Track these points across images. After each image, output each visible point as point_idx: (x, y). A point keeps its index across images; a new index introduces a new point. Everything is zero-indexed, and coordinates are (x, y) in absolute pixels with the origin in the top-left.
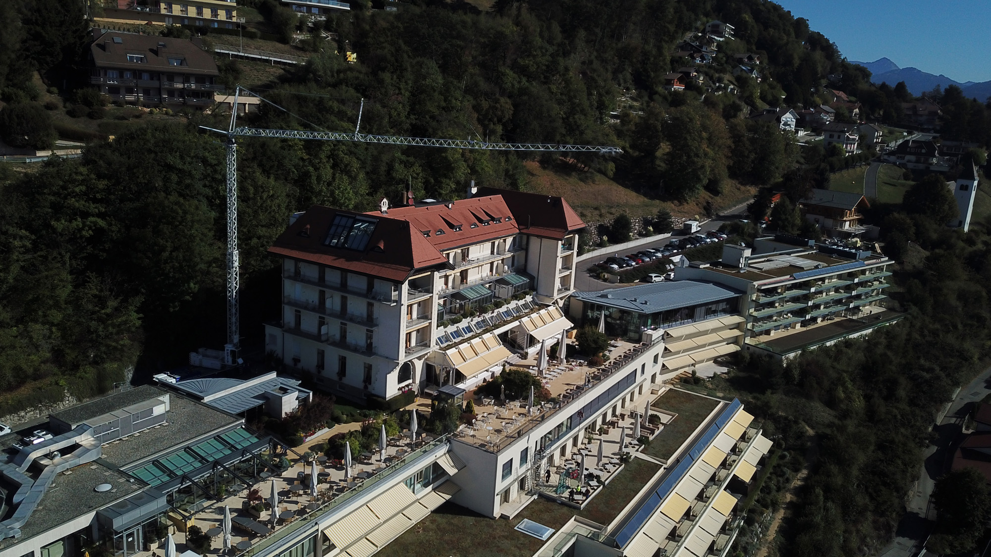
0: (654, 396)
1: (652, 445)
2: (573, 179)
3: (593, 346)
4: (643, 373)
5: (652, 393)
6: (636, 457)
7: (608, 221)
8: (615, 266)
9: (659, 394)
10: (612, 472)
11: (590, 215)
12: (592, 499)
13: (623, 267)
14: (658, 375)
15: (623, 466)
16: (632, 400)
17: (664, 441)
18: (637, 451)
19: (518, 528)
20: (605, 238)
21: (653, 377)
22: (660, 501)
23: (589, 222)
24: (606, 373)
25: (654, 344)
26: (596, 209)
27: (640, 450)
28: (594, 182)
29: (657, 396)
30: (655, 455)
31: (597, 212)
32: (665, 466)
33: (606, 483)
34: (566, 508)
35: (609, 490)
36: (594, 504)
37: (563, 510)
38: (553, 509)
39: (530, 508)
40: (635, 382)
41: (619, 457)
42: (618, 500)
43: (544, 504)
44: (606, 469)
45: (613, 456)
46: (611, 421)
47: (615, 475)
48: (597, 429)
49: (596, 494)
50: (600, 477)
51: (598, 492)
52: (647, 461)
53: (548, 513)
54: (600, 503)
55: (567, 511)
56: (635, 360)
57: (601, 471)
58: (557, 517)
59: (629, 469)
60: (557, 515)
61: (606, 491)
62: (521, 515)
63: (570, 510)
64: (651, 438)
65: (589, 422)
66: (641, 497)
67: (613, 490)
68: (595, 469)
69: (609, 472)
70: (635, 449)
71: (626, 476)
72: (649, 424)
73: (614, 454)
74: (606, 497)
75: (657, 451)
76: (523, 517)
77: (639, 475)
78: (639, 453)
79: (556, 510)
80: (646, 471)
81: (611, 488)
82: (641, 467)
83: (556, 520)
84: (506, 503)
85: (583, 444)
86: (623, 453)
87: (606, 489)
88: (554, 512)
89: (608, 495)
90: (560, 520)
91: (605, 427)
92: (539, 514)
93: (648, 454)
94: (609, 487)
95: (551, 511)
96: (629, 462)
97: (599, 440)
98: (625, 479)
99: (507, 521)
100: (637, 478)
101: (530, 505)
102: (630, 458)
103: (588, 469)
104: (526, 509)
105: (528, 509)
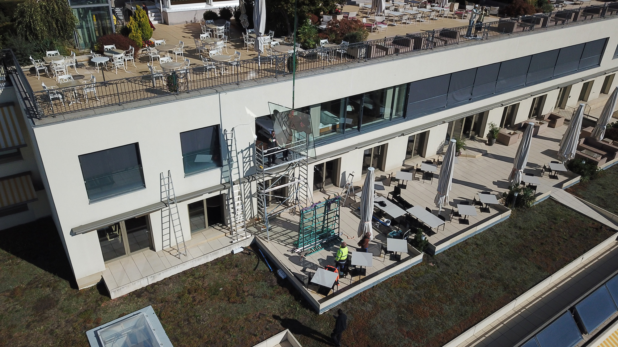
1: (601, 181)
6: (551, 198)
15: (509, 213)
18: (559, 186)
19: (96, 333)
24: (529, 24)
27: (565, 185)
30: (601, 203)
33: (440, 250)
34: (286, 297)
35: (437, 271)
36: (369, 302)
37: (271, 304)
38: (250, 292)
39: (197, 275)
40: (599, 65)
41: (507, 191)
42: (446, 307)
43: (241, 271)
44: (457, 214)
45: (495, 188)
46: (524, 123)
47: (476, 232)
48: (487, 131)
49: (395, 272)
50: (430, 232)
51: (404, 268)
52: (575, 213)
53: (223, 304)
54: (389, 305)
55: (279, 309)
56: (608, 18)
57: (440, 217)
58: (234, 322)
59: (520, 223)
60: (242, 314)
61: (426, 272)
62: (155, 291)
63: (289, 308)
64: (603, 165)
65: (465, 113)
66: (524, 308)
67: (451, 271)
68: (427, 209)
69: (464, 221)
70: (556, 182)
71: (503, 240)
72: (606, 139)
73: (499, 184)
74: (416, 289)
75: (609, 195)
76: (150, 300)
77: (542, 244)
78: (562, 191)
79: (254, 298)
80: (566, 238)
81: (447, 265)
82: (555, 223)
83: (222, 333)
84: (147, 251)
85: (441, 154)
86: (518, 185)
87: (431, 264)
88: (243, 302)
89: (425, 283)
90: (235, 334)
91: (506, 131)
92: (199, 302)
93: (583, 198)
94: (441, 261)
95: (238, 298)
96: (528, 207)
97: (479, 151)
98: (498, 246)
99: (100, 302)
100: (532, 250)
101: (205, 268)
102: (533, 198)
103: (411, 206)
104: (184, 278)
105: (188, 277)
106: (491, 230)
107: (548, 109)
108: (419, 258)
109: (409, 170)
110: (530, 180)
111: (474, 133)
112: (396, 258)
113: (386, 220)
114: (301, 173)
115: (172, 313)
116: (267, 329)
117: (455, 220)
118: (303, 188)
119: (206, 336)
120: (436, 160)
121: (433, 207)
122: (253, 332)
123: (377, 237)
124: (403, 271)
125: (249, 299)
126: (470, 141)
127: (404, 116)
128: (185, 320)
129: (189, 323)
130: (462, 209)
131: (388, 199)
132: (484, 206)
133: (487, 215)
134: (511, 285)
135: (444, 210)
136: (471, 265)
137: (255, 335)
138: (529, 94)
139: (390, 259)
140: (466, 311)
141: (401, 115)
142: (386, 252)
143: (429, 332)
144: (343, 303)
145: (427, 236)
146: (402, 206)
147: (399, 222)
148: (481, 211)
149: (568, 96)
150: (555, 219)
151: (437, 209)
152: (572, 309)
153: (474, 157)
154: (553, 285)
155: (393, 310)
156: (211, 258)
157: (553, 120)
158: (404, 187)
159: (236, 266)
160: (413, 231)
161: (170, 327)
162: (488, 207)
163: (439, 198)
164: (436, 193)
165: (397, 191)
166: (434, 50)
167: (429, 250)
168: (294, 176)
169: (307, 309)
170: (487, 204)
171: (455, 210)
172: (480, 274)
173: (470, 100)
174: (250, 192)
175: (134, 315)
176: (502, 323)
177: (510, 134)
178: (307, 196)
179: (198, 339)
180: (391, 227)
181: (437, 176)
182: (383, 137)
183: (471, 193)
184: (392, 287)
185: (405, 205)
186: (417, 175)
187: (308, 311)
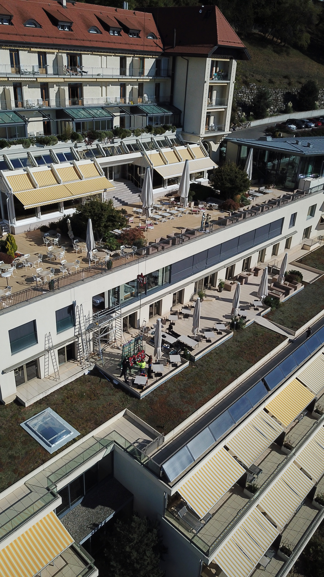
0: (305, 252)
1: (282, 309)
2: (268, 51)
3: (228, 185)
4: (294, 225)
5: (302, 249)
6: (255, 322)
7: (295, 90)
8: (293, 127)
9: (310, 250)
10: (212, 342)
11: (278, 82)
12: (166, 383)
13: (301, 128)
14: (313, 229)
15: (232, 333)
16: (275, 253)
17: (300, 304)
18: (259, 314)
19: (26, 424)
20: (290, 104)
21: (307, 232)
22: (266, 393)
23: (277, 88)
24: (236, 218)
25: (311, 193)
26: (286, 77)
27: (262, 314)
28: (288, 54)
29: (307, 251)
30: (281, 323)
31: (286, 81)
32: (291, 337)
33: (197, 359)
34: (121, 394)
35: (197, 370)
36: (165, 390)
37: (114, 398)
38: (101, 394)
39: (69, 388)
40: (281, 233)
41: (230, 321)
42: (203, 387)
43: (93, 384)
44: (204, 337)
45: (224, 319)
46: (239, 276)
47: (215, 346)
48: (218, 284)
49: (176, 373)
50: (191, 349)
51: (180, 370)
52: (267, 329)
53: (88, 401)
54: (175, 390)
55: (119, 400)
56: (282, 207)
57: (196, 340)
58: (97, 409)
59: (239, 339)
60: (100, 405)
61: (192, 371)
62: (48, 400)
63: (124, 399)
64: (283, 299)
65: (204, 275)
66: (241, 383)
67: (204, 369)
68: (188, 336)
69: (209, 341)
70: (258, 312)
71: (230, 349)
72: (286, 282)
73: (226, 317)
74: (188, 380)
75: (286, 317)
76: (47, 405)
77: (250, 349)
78: (261, 317)
79: (104, 396)
80: (262, 344)
81: (202, 366)
82: (257, 337)
83: (93, 415)
84: (36, 379)
85: (192, 301)
86: (236, 317)
87: (194, 367)
88: (98, 399)
89: (192, 376)
90: (99, 415)
91: (229, 282)
92: (75, 402)
93: (272, 320)
94: (199, 365)
95: (95, 398)
96: (243, 329)
97: (214, 297)
98: (227, 353)
99: (20, 410)
100: (245, 353)
101: (71, 384)
102: (244, 324)
103: (179, 336)
104: (62, 391)
105: (64, 390)
106: (223, 344)
107: (254, 264)
108: (187, 364)
109: (174, 313)
110: (243, 313)
111: (210, 284)
112: (175, 366)
113: (167, 345)
114: (117, 324)
115: (62, 409)
116: (115, 410)
117: (204, 341)
118: (119, 332)
119: (85, 418)
120: (190, 305)
121: (191, 335)
122: (108, 412)
123: (163, 356)
124: (180, 372)
125: (102, 397)
126: (208, 290)
127: (170, 282)
128: (70, 412)
129: (73, 413)
130: (207, 334)
131: (166, 333)
132: (219, 331)
133: (221, 336)
134: (234, 372)
135: (197, 336)
136: (214, 365)
137: (110, 414)
138: (240, 258)
139: (172, 367)
140: (213, 388)
141: (168, 281)
142: (170, 363)
143: (196, 400)
144: (151, 392)
145: (190, 352)
146: (174, 336)
147: (174, 345)
148: (218, 334)
149: (265, 255)
150: (257, 334)
151: (194, 335)
152: (263, 380)
153: (212, 301)
154: (256, 369)
155: (177, 392)
156: (73, 379)
157: (256, 270)
158: (174, 324)
159: (89, 381)
160: (183, 350)
161: (64, 416)
162: (221, 331)
163: (194, 330)
164: (193, 326)
165: (170, 328)
166: (183, 244)
167: (191, 359)
168: (112, 326)
169: (133, 397)
170: (220, 330)
171: (203, 335)
172: (219, 369)
173: (206, 268)
174: (89, 338)
175: (42, 413)
176: (231, 391)
177: (231, 283)
178: (121, 337)
179: (81, 420)
180: (170, 349)
181: (192, 316)
182: (159, 296)
183: (211, 324)
184: (175, 380)
185: (176, 335)
186: (180, 316)
187: (134, 399)
